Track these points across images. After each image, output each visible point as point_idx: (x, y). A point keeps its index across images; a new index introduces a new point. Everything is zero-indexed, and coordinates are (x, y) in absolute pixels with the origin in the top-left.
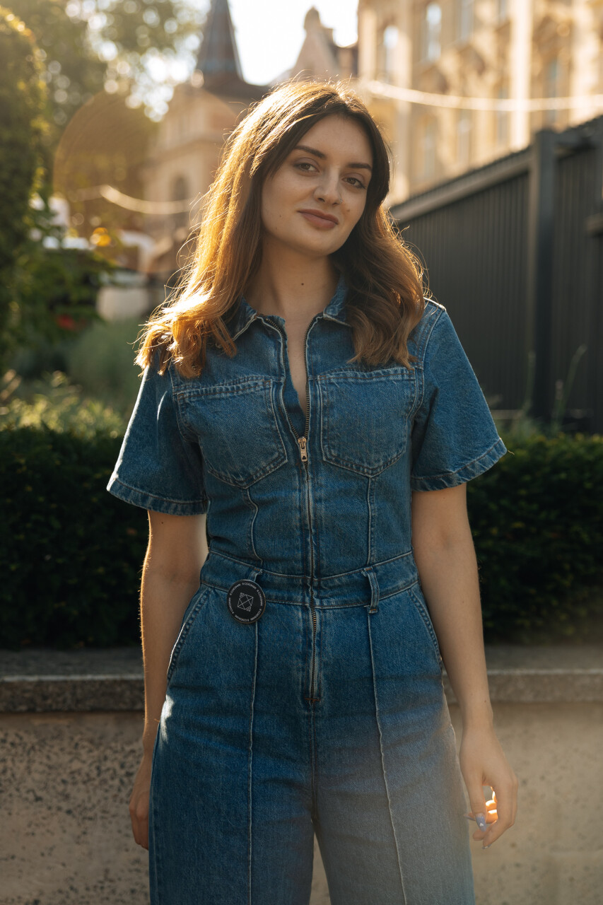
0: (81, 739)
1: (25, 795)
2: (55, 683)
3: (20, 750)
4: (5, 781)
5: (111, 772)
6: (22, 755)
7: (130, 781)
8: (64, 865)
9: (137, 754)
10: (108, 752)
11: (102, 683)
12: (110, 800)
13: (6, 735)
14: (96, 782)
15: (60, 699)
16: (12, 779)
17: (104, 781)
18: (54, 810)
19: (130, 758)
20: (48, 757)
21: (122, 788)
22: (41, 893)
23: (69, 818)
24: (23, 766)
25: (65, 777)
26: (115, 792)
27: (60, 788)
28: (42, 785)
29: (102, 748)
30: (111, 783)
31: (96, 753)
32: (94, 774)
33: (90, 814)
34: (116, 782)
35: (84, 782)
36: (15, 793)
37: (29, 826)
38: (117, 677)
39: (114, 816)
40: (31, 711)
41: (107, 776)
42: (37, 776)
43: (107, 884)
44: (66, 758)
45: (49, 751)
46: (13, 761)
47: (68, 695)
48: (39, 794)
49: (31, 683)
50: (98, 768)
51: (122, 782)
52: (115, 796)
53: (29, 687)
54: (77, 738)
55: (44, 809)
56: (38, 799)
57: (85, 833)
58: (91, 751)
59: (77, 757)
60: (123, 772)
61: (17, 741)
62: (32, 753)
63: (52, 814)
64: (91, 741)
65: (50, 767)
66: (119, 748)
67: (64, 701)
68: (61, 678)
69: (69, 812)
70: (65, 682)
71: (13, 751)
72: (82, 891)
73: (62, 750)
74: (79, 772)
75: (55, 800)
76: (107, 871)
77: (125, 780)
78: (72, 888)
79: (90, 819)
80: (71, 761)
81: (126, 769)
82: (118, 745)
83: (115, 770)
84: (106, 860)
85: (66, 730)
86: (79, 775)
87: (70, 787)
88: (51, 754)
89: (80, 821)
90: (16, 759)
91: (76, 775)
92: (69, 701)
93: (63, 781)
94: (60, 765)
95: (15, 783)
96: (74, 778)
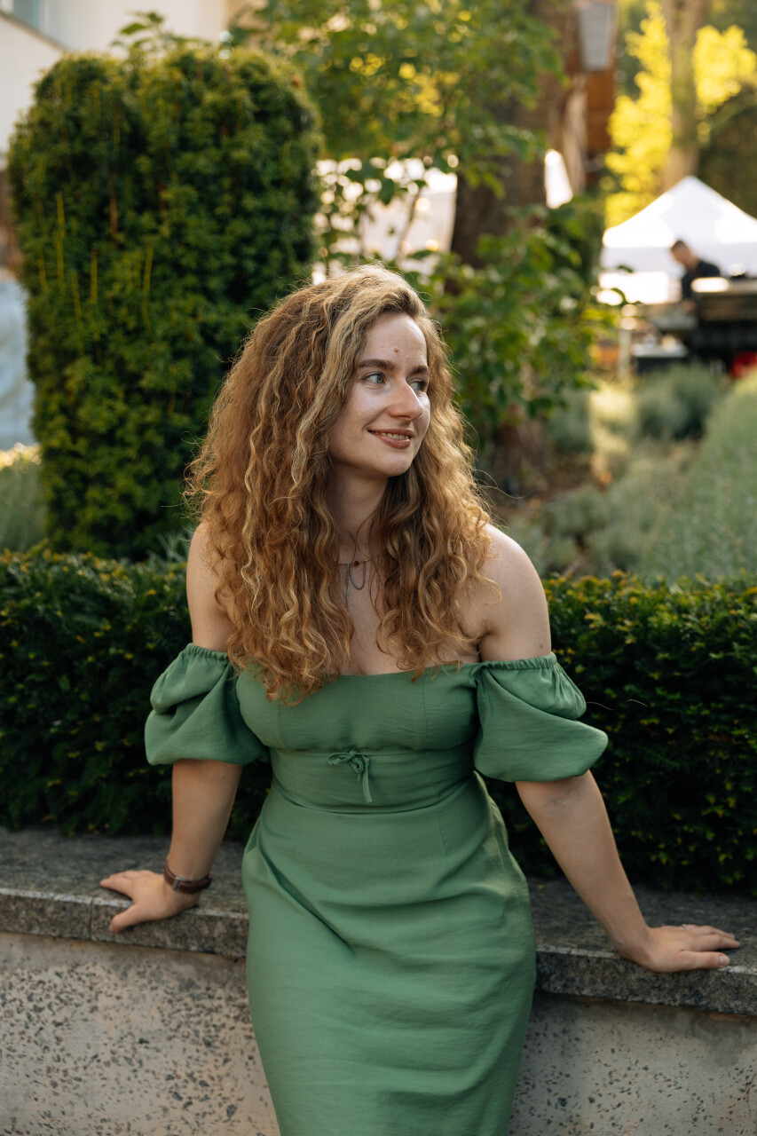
5: (18, 1002)
7: (38, 1017)
9: (46, 986)
10: (14, 979)
12: (17, 1037)
17: (10, 1013)
19: (39, 990)
21: (30, 1025)
26: (23, 1028)
29: (7, 974)
30: (17, 1016)
34: (23, 1016)
39: (20, 1056)
41: (13, 1007)
51: (29, 1017)
52: (23, 1033)
60: (31, 1005)
66: (26, 977)
76: (14, 1120)
77: (33, 1015)
81: (35, 1003)
82: (25, 972)
83: (21, 1002)
84: (13, 1107)
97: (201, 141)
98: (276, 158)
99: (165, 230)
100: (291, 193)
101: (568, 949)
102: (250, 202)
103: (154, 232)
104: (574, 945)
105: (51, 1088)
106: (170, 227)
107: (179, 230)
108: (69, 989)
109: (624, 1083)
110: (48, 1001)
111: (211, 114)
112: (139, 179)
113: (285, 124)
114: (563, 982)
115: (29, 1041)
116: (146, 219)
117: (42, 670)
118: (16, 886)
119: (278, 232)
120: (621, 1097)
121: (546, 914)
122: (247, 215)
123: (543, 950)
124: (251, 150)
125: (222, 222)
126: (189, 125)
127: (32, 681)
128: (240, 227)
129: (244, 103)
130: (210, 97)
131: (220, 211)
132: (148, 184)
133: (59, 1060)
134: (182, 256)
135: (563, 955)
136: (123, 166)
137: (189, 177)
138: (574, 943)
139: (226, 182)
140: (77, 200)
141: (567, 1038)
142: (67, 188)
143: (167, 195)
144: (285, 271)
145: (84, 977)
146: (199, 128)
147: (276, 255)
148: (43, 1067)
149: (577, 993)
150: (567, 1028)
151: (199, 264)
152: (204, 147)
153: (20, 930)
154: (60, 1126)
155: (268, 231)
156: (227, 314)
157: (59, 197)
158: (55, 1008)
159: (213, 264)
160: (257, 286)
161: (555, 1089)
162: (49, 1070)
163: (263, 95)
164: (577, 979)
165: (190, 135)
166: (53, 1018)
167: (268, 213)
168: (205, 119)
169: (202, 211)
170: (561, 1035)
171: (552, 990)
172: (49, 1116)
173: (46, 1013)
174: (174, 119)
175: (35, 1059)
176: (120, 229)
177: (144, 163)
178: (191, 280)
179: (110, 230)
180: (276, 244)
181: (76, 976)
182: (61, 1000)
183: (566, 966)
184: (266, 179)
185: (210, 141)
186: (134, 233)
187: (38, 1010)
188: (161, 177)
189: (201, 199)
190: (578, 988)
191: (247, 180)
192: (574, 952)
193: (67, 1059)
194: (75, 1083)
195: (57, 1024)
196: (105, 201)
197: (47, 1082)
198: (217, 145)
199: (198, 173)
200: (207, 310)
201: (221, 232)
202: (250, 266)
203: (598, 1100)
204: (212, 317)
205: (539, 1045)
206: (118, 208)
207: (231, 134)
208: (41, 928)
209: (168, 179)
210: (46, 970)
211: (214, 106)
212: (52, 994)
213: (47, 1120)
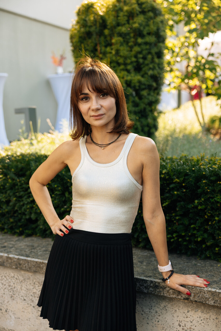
0: (36, 281)
1: (21, 298)
2: (23, 259)
3: (18, 281)
4: (15, 291)
8: (34, 326)
11: (36, 262)
13: (15, 275)
15: (24, 266)
16: (17, 291)
18: (29, 305)
20: (26, 285)
23: (34, 309)
24: (20, 287)
25: (32, 294)
27: (31, 297)
28: (25, 295)
36: (18, 296)
37: (23, 308)
40: (16, 268)
42: (24, 291)
44: (32, 287)
45: (27, 283)
47: (26, 264)
48: (25, 298)
49: (16, 258)
53: (15, 260)
55: (26, 304)
56: (25, 300)
58: (39, 286)
61: (17, 278)
62: (22, 283)
63: (29, 306)
65: (27, 289)
70: (25, 260)
71: (17, 281)
73: (30, 284)
75: (29, 301)
80: (33, 289)
85: (31, 277)
86: (36, 294)
87: (33, 298)
88: (27, 285)
89: (37, 311)
90: (18, 284)
91: (35, 294)
92: (27, 267)
93: (31, 295)
94: (30, 289)
95: (18, 292)
96: (34, 295)
97: (123, 23)
98: (148, 25)
99: (114, 52)
100: (154, 36)
101: (215, 289)
102: (140, 40)
103: (111, 53)
104: (218, 288)
106: (115, 51)
107: (117, 51)
111: (126, 14)
112: (105, 37)
113: (151, 14)
114: (214, 301)
116: (108, 49)
117: (59, 191)
118: (43, 259)
119: (150, 49)
121: (213, 276)
122: (139, 45)
123: (206, 289)
124: (139, 24)
125: (131, 47)
126: (119, 18)
127: (57, 194)
128: (137, 49)
129: (136, 9)
130: (126, 8)
131: (130, 44)
132: (108, 38)
134: (119, 60)
135: (213, 291)
136: (101, 34)
137: (120, 35)
138: (219, 287)
139: (132, 35)
140: (88, 45)
141: (218, 321)
142: (85, 42)
143: (113, 41)
144: (153, 61)
146: (122, 18)
147: (149, 57)
149: (219, 305)
150: (217, 317)
151: (124, 62)
152: (124, 24)
155: (146, 49)
156: (134, 77)
157: (83, 45)
159: (128, 61)
160: (144, 67)
163: (144, 6)
164: (219, 301)
165: (120, 21)
167: (146, 43)
168: (124, 16)
169: (125, 45)
170: (215, 319)
171: (210, 304)
174: (115, 17)
176: (101, 53)
177: (106, 32)
178: (122, 67)
179: (98, 53)
180: (150, 53)
183: (214, 296)
184: (145, 32)
185: (126, 22)
186: (105, 54)
188: (111, 36)
189: (124, 41)
190: (219, 304)
191: (139, 33)
192: (217, 291)
196: (96, 45)
198: (128, 23)
199: (123, 33)
200: (127, 76)
201: (131, 51)
202: (141, 61)
204: (129, 78)
205: (208, 322)
206: (100, 47)
207: (133, 19)
209: (114, 36)
211: (127, 11)
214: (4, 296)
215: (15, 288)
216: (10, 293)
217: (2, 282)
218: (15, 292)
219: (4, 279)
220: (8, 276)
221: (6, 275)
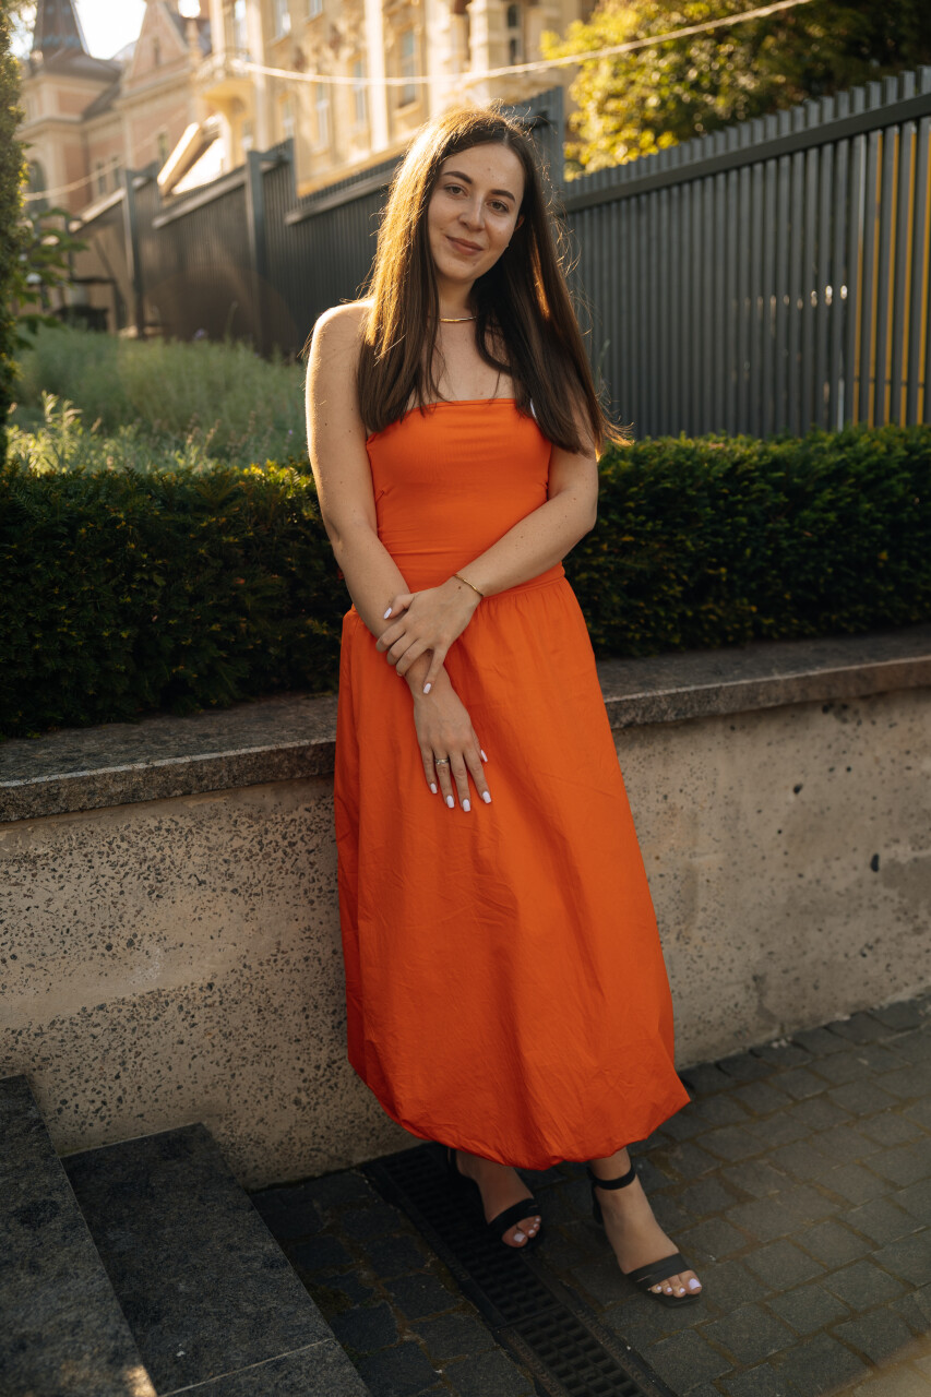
0: (239, 816)
1: (187, 881)
2: (209, 761)
3: (177, 835)
4: (165, 869)
5: (274, 844)
6: (179, 840)
7: (293, 851)
8: (234, 944)
10: (269, 825)
11: (258, 755)
12: (276, 873)
13: (160, 822)
14: (260, 857)
15: (217, 778)
16: (172, 867)
17: (268, 855)
18: (218, 892)
19: (292, 828)
20: (207, 839)
21: (286, 859)
22: (215, 976)
23: (235, 897)
24: (181, 851)
25: (226, 856)
26: (279, 864)
28: (204, 868)
29: (262, 822)
30: (274, 855)
31: (256, 827)
32: (256, 849)
33: (256, 890)
34: (280, 854)
35: (247, 859)
36: (176, 880)
37: (195, 911)
38: (273, 747)
39: (280, 889)
40: (187, 794)
42: (197, 860)
43: (280, 956)
44: (229, 836)
45: (208, 832)
46: (170, 847)
47: (224, 772)
48: (202, 877)
49: (183, 765)
50: (260, 843)
51: (285, 852)
52: (281, 868)
53: (182, 770)
54: (235, 815)
55: (209, 892)
56: (201, 883)
57: (253, 909)
58: (250, 826)
59: (237, 834)
60: (286, 843)
61: (173, 826)
62: (190, 836)
63: (217, 896)
64: (250, 817)
65: (210, 849)
66: (279, 820)
67: (221, 779)
68: (215, 755)
69: (235, 891)
70: (221, 758)
71: (170, 837)
72: (255, 966)
74: (241, 849)
75: (219, 881)
76: (279, 943)
77: (288, 850)
78: (245, 966)
79: (256, 895)
80: (231, 840)
81: (289, 839)
82: (278, 816)
83: (277, 842)
84: (277, 933)
85: (224, 808)
86: (241, 852)
87: (232, 866)
88: (209, 835)
89: (247, 899)
90: (174, 845)
91: (238, 853)
92: (226, 780)
93: (225, 861)
94: (221, 845)
95: (175, 871)
96: (236, 856)
105: (309, 906)
108: (317, 820)
109: (699, 774)
110: (300, 835)
115: (287, 874)
120: (698, 783)
133: (314, 881)
145: (329, 806)
148: (301, 891)
153: (285, 777)
154: (319, 935)
158: (306, 839)
161: (661, 790)
162: (306, 892)
166: (306, 848)
172: (309, 929)
173: (300, 845)
175: (293, 886)
181: (323, 807)
182: (312, 831)
187: (292, 844)
193: (320, 878)
194: (329, 895)
195: (310, 852)
197: (305, 902)
203: (685, 790)
208: (303, 771)
210: (297, 809)
212: (304, 828)
213: (308, 934)
214: (121, 900)
215: (163, 860)
216: (146, 883)
217: (113, 858)
218: (163, 872)
219: (119, 847)
220: (134, 832)
221: (126, 833)
